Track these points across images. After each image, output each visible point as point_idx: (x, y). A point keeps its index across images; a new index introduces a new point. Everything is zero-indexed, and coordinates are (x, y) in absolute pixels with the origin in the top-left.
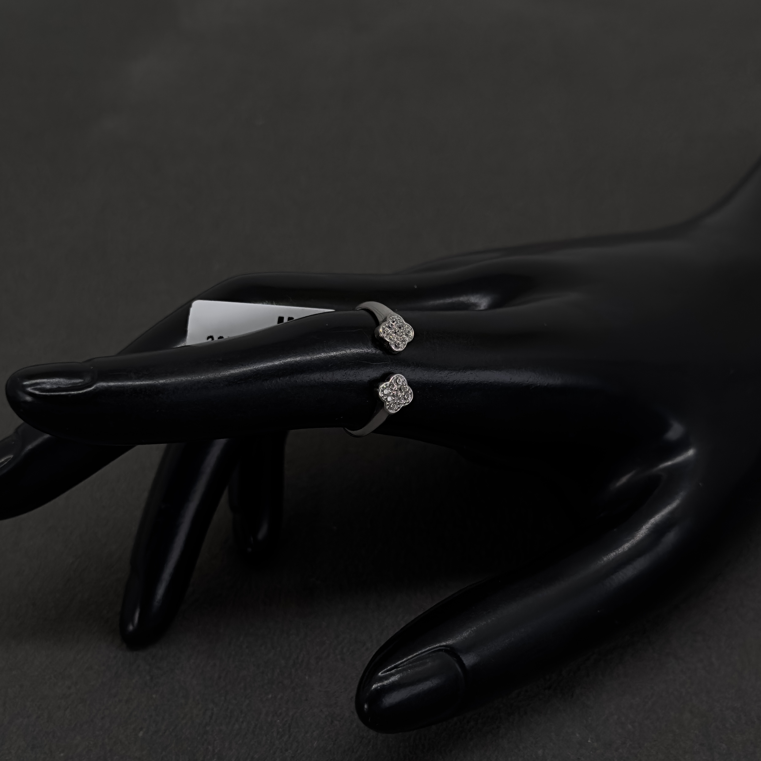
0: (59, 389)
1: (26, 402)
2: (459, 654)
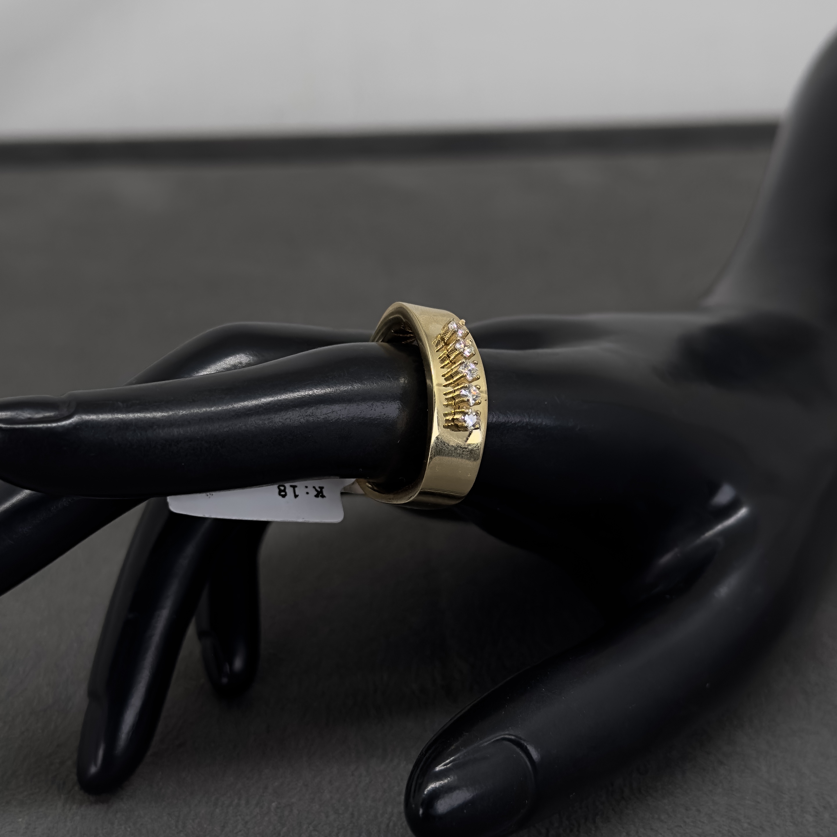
2: (526, 744)
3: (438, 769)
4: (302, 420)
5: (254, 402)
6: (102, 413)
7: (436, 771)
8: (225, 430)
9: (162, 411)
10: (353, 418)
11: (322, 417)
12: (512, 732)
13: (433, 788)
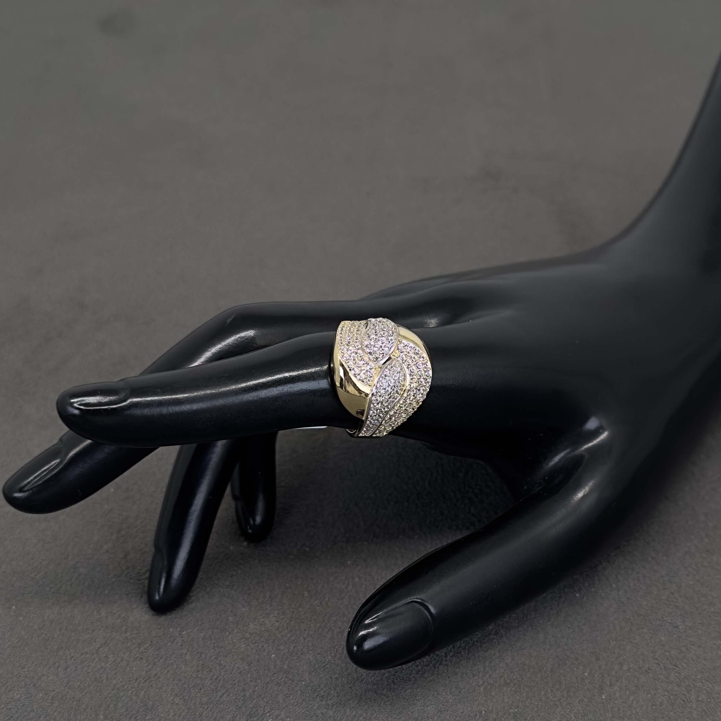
0: (100, 404)
1: (74, 415)
2: (428, 605)
3: (367, 622)
6: (145, 397)
7: (366, 624)
12: (419, 597)
13: (362, 634)
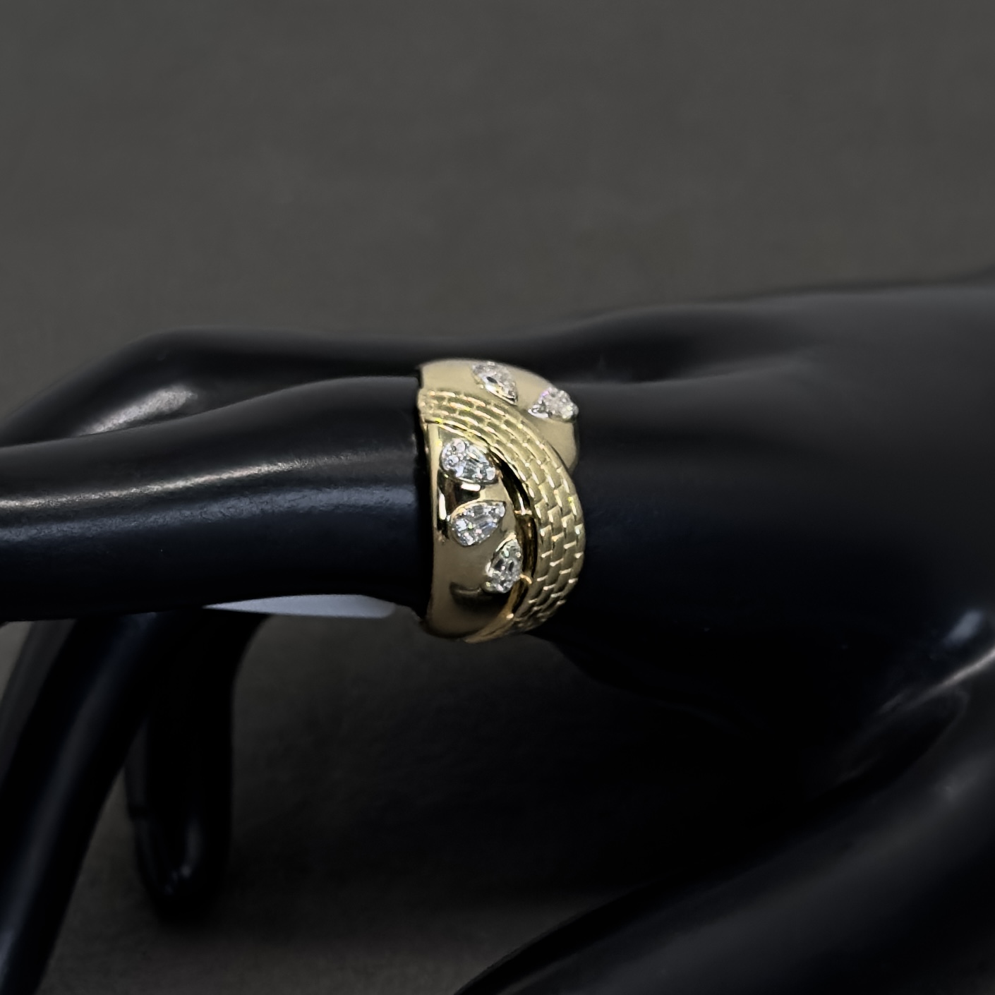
4: (254, 509)
5: (180, 484)
8: (133, 524)
9: (36, 495)
10: (337, 507)
11: (286, 505)
